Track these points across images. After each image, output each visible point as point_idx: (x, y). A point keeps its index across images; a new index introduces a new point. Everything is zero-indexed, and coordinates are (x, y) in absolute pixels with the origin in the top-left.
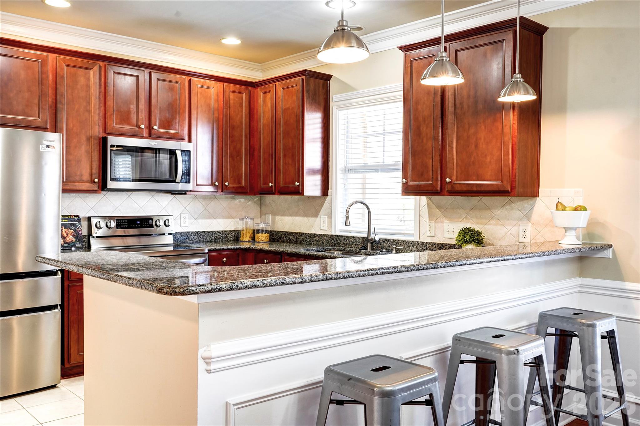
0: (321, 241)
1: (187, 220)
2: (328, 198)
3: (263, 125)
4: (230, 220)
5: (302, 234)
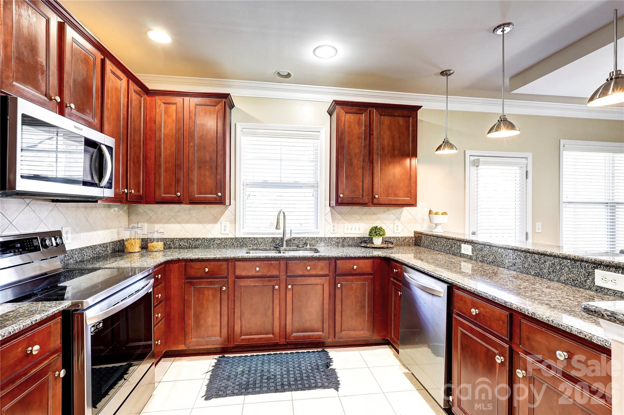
0: (223, 244)
1: (70, 235)
2: (231, 207)
4: (107, 231)
5: (197, 239)
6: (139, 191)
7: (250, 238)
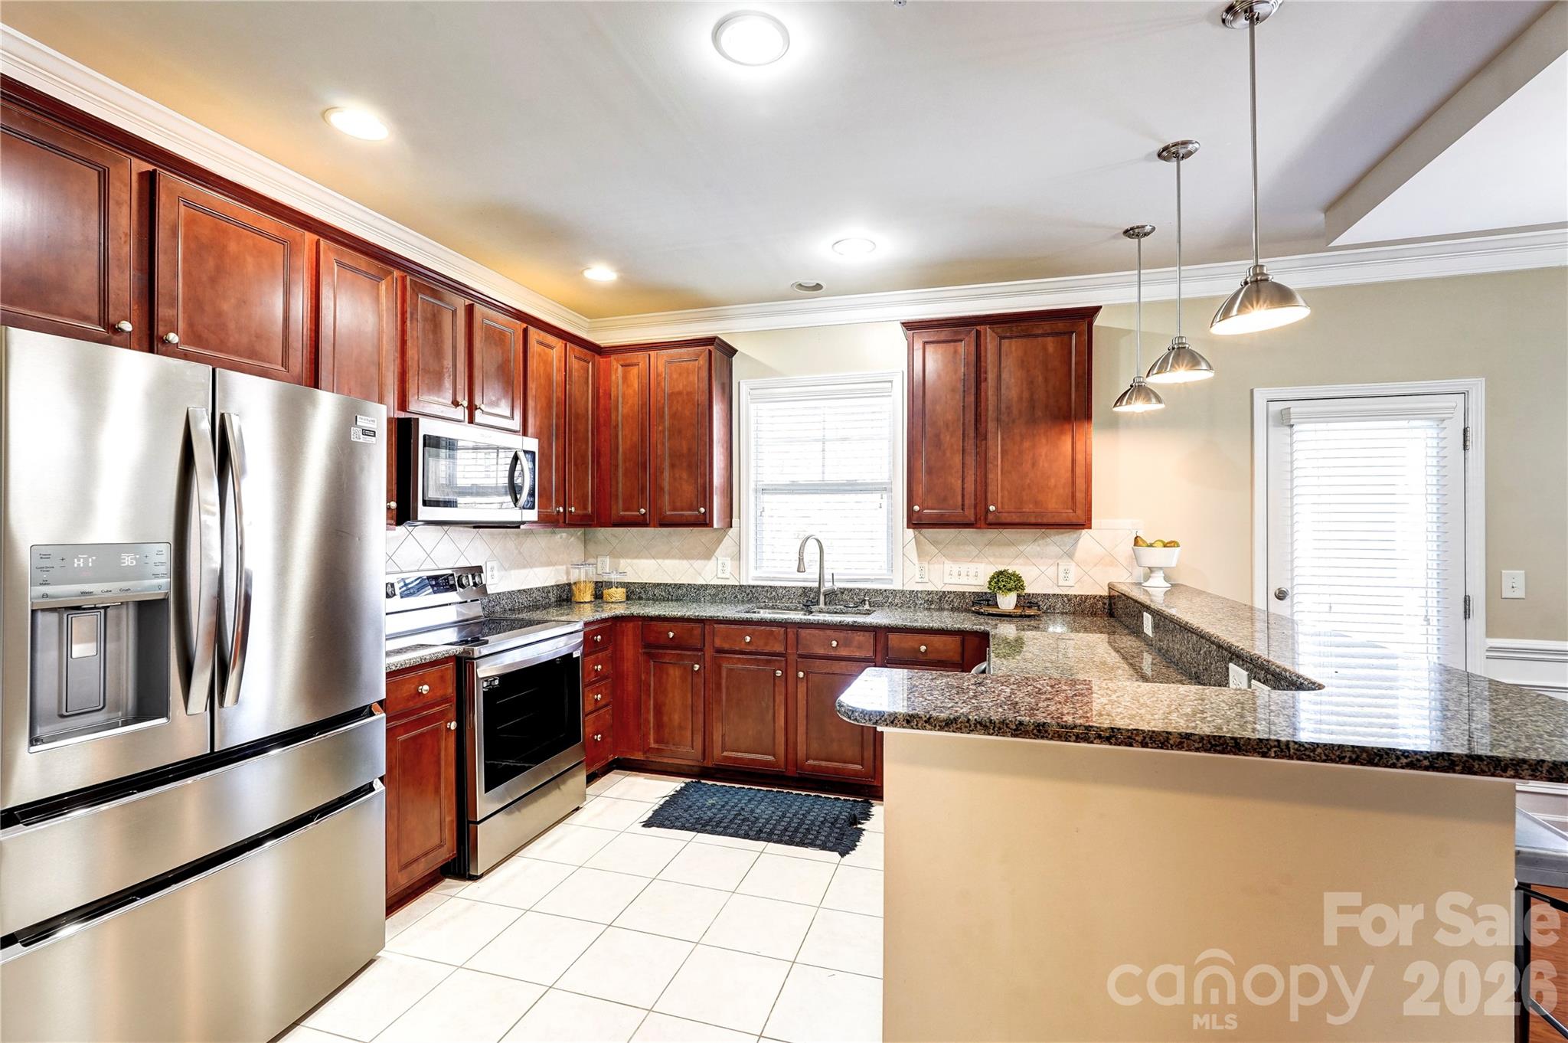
0: (720, 596)
1: (496, 572)
2: (733, 532)
3: (623, 416)
5: (680, 586)
6: (585, 508)
7: (763, 587)
